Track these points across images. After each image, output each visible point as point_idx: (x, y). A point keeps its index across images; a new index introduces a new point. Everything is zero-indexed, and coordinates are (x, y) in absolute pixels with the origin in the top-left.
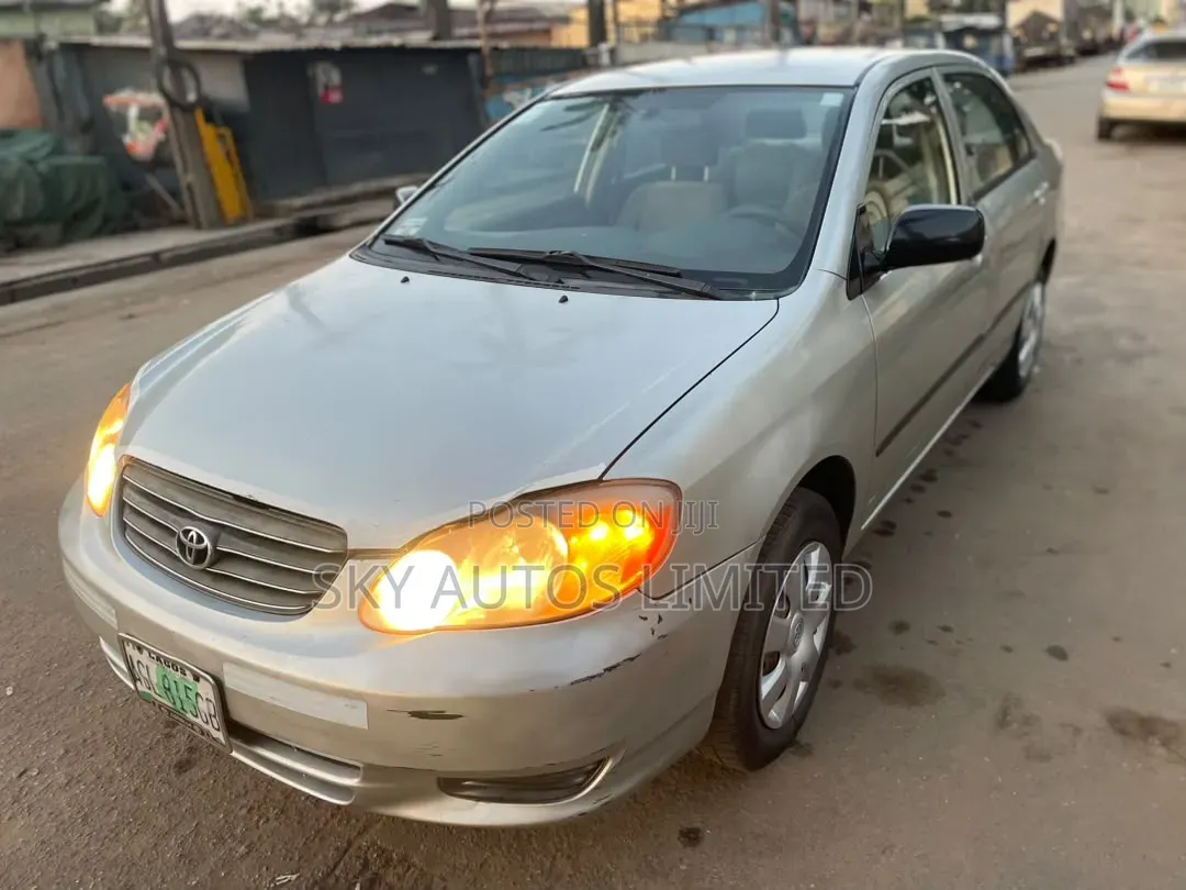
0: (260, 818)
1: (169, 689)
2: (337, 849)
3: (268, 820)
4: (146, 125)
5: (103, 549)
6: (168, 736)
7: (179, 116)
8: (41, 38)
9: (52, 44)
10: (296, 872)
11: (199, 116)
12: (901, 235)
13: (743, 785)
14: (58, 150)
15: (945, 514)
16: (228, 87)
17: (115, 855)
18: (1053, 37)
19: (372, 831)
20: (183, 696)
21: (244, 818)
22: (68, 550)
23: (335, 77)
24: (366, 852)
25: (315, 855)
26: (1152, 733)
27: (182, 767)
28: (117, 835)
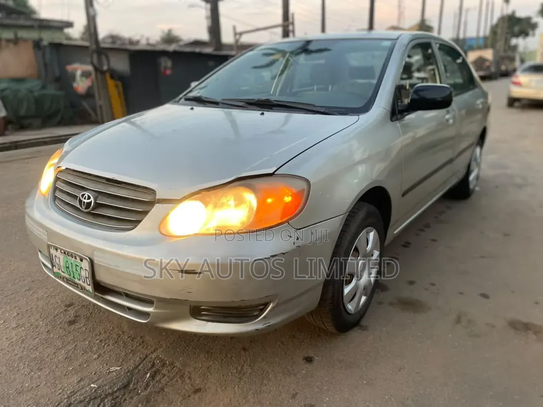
0: (105, 344)
1: (68, 268)
2: (140, 358)
3: (109, 345)
4: (84, 79)
5: (44, 207)
6: (66, 310)
7: (99, 74)
8: (41, 40)
9: (45, 43)
10: (120, 366)
11: (108, 76)
12: (416, 97)
13: (334, 341)
14: (44, 87)
15: (434, 240)
16: (121, 65)
17: (35, 356)
18: (488, 67)
19: (158, 351)
20: (74, 270)
21: (98, 344)
22: (28, 210)
23: (169, 63)
24: (154, 360)
25: (130, 360)
26: (530, 329)
27: (71, 323)
28: (37, 348)
